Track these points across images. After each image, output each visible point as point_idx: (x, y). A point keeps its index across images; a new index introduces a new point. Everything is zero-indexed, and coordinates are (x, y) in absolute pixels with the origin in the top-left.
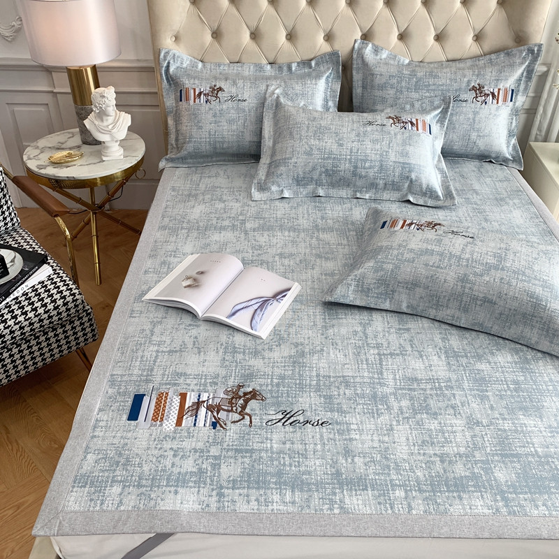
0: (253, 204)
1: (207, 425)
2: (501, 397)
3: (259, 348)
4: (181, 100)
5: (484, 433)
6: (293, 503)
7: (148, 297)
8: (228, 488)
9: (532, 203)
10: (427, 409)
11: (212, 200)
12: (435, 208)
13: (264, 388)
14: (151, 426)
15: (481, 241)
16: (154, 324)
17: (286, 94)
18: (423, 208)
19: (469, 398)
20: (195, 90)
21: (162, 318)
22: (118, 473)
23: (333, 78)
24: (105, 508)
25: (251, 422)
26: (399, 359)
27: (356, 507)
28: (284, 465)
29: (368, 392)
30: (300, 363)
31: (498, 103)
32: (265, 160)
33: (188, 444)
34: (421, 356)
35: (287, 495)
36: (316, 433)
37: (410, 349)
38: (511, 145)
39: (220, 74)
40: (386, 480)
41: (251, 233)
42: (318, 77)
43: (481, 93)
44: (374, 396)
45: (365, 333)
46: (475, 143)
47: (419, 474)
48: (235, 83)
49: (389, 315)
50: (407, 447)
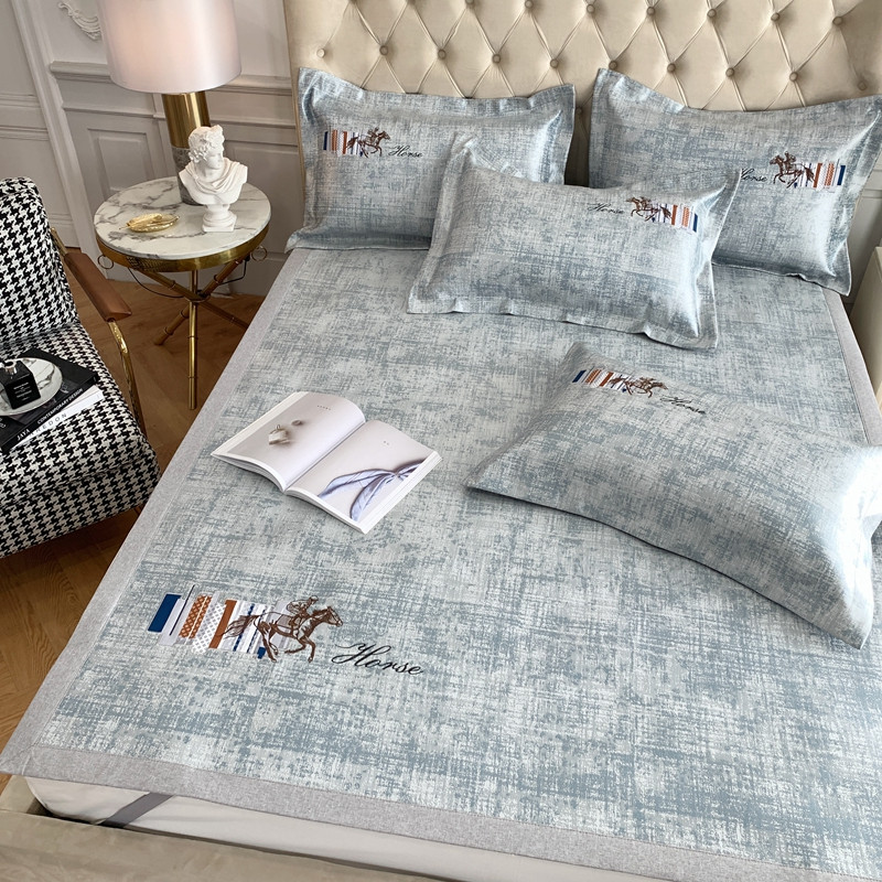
0: (407, 318)
1: (252, 651)
2: (685, 664)
3: (355, 546)
4: (325, 149)
5: (639, 715)
6: (339, 777)
7: (220, 451)
8: (256, 744)
9: (842, 355)
10: (567, 668)
11: (349, 306)
12: (683, 349)
13: (344, 607)
14: (177, 642)
15: (714, 420)
16: (218, 493)
17: (482, 150)
18: (663, 348)
19: (635, 659)
20: (346, 134)
21: (232, 486)
22: (118, 702)
23: (561, 127)
24: (90, 748)
25: (312, 655)
26: (550, 587)
27: (423, 796)
28: (341, 722)
29: (489, 631)
30: (406, 576)
31: (815, 186)
32: (435, 251)
33: (217, 675)
34: (585, 586)
35: (334, 766)
36: (398, 681)
37: (572, 573)
38: (837, 253)
39: (389, 110)
40: (475, 764)
41: (392, 366)
42: (538, 125)
43: (789, 168)
44: (497, 638)
45: (512, 541)
46: (774, 246)
47: (525, 762)
48: (407, 127)
49: (558, 516)
50: (521, 721)
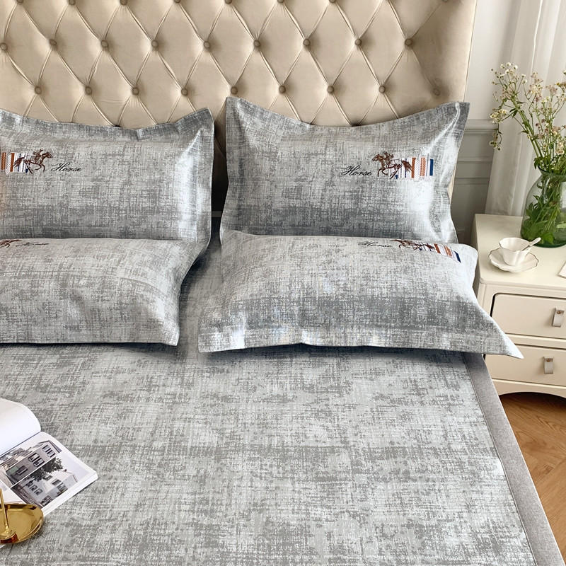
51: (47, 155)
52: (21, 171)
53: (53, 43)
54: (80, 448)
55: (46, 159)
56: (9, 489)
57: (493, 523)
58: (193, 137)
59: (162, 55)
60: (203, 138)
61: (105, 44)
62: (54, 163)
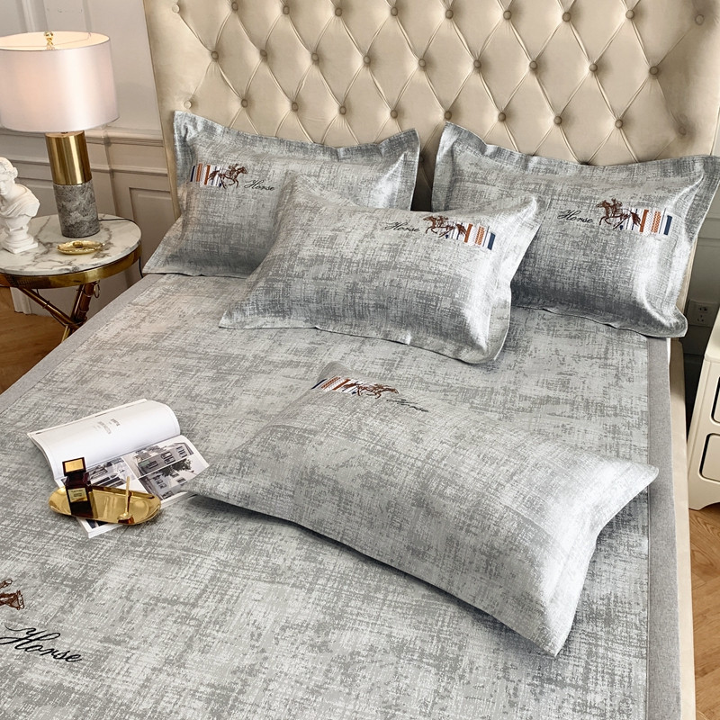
51: (243, 170)
52: (214, 185)
53: (264, 53)
54: (212, 455)
55: (241, 174)
56: (137, 479)
57: (616, 597)
58: (397, 160)
59: (372, 72)
60: (406, 163)
61: (315, 57)
62: (248, 179)
